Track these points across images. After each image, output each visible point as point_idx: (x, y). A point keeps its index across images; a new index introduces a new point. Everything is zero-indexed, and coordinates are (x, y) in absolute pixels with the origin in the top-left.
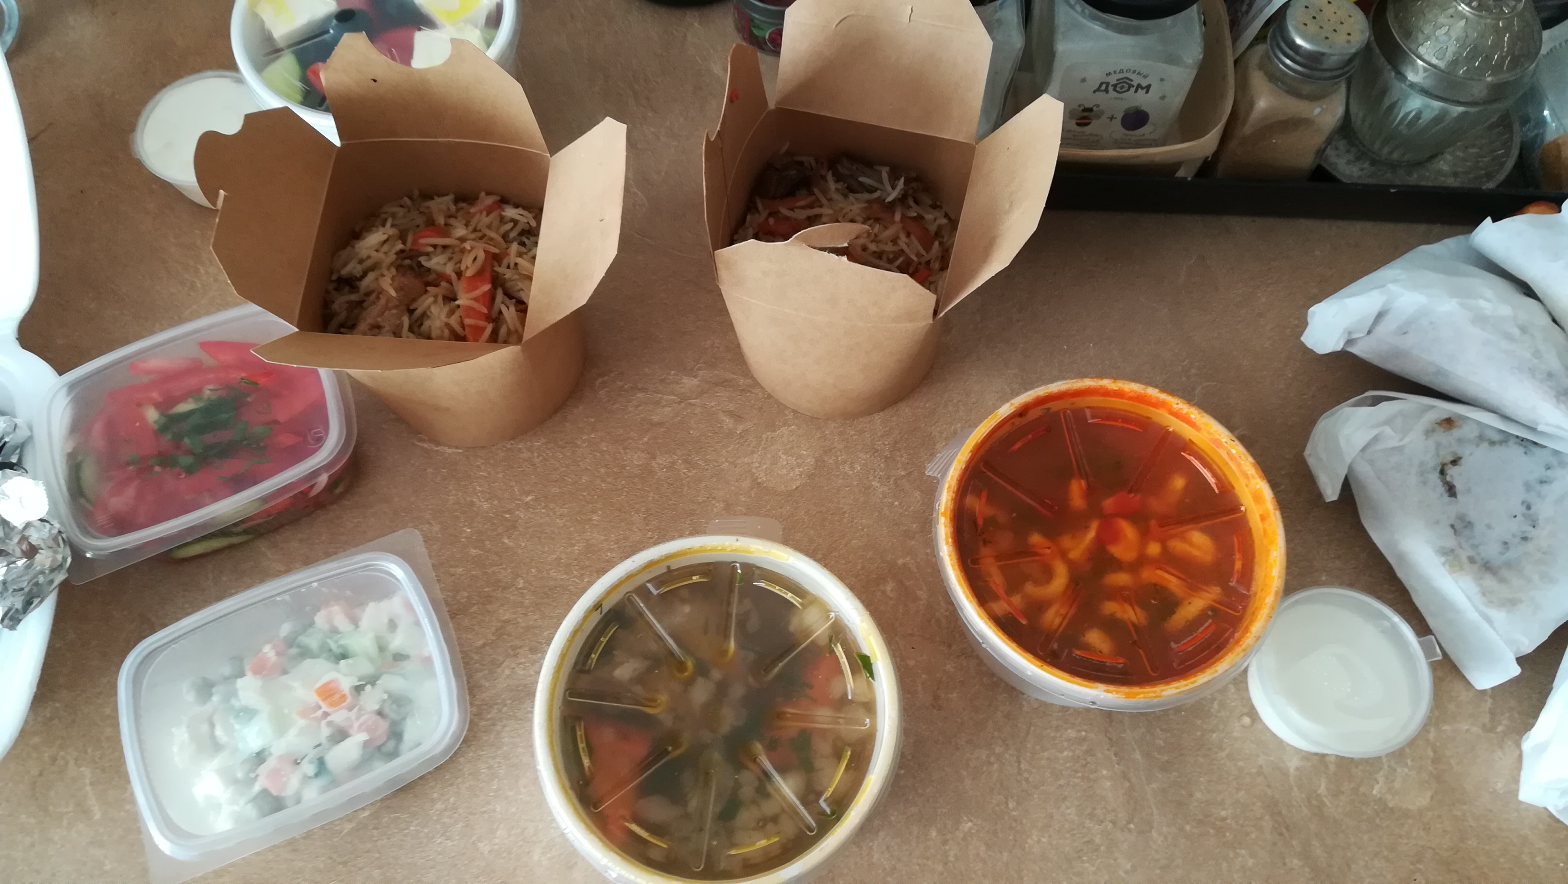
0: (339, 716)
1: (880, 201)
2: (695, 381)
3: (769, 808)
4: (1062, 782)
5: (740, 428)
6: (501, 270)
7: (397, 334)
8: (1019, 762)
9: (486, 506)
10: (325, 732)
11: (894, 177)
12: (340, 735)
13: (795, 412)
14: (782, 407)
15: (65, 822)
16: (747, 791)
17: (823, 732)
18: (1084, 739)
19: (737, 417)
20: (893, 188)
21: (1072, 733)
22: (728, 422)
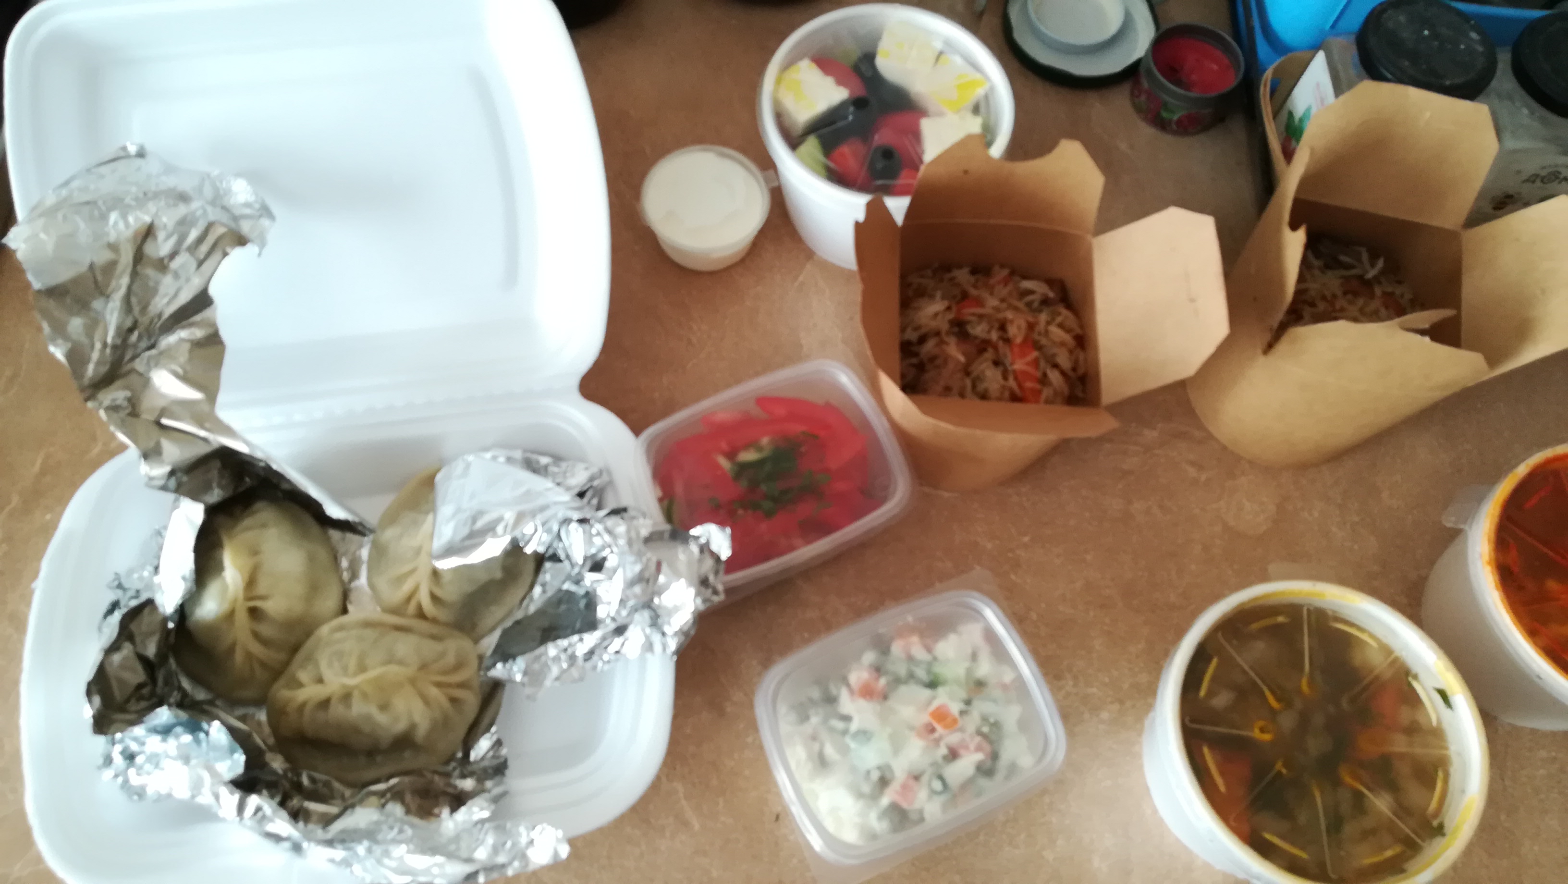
0: (954, 738)
1: (1361, 278)
2: (1155, 434)
3: (1368, 823)
4: (1542, 796)
5: (1203, 477)
6: (1036, 336)
7: (962, 395)
8: (1503, 780)
9: (989, 546)
10: (943, 751)
11: (1373, 258)
12: (953, 755)
13: (1250, 462)
14: (1238, 459)
15: (668, 834)
16: (1345, 808)
17: (1402, 756)
18: (1555, 759)
19: (1200, 468)
20: (1373, 266)
21: (1543, 754)
22: (1192, 472)
